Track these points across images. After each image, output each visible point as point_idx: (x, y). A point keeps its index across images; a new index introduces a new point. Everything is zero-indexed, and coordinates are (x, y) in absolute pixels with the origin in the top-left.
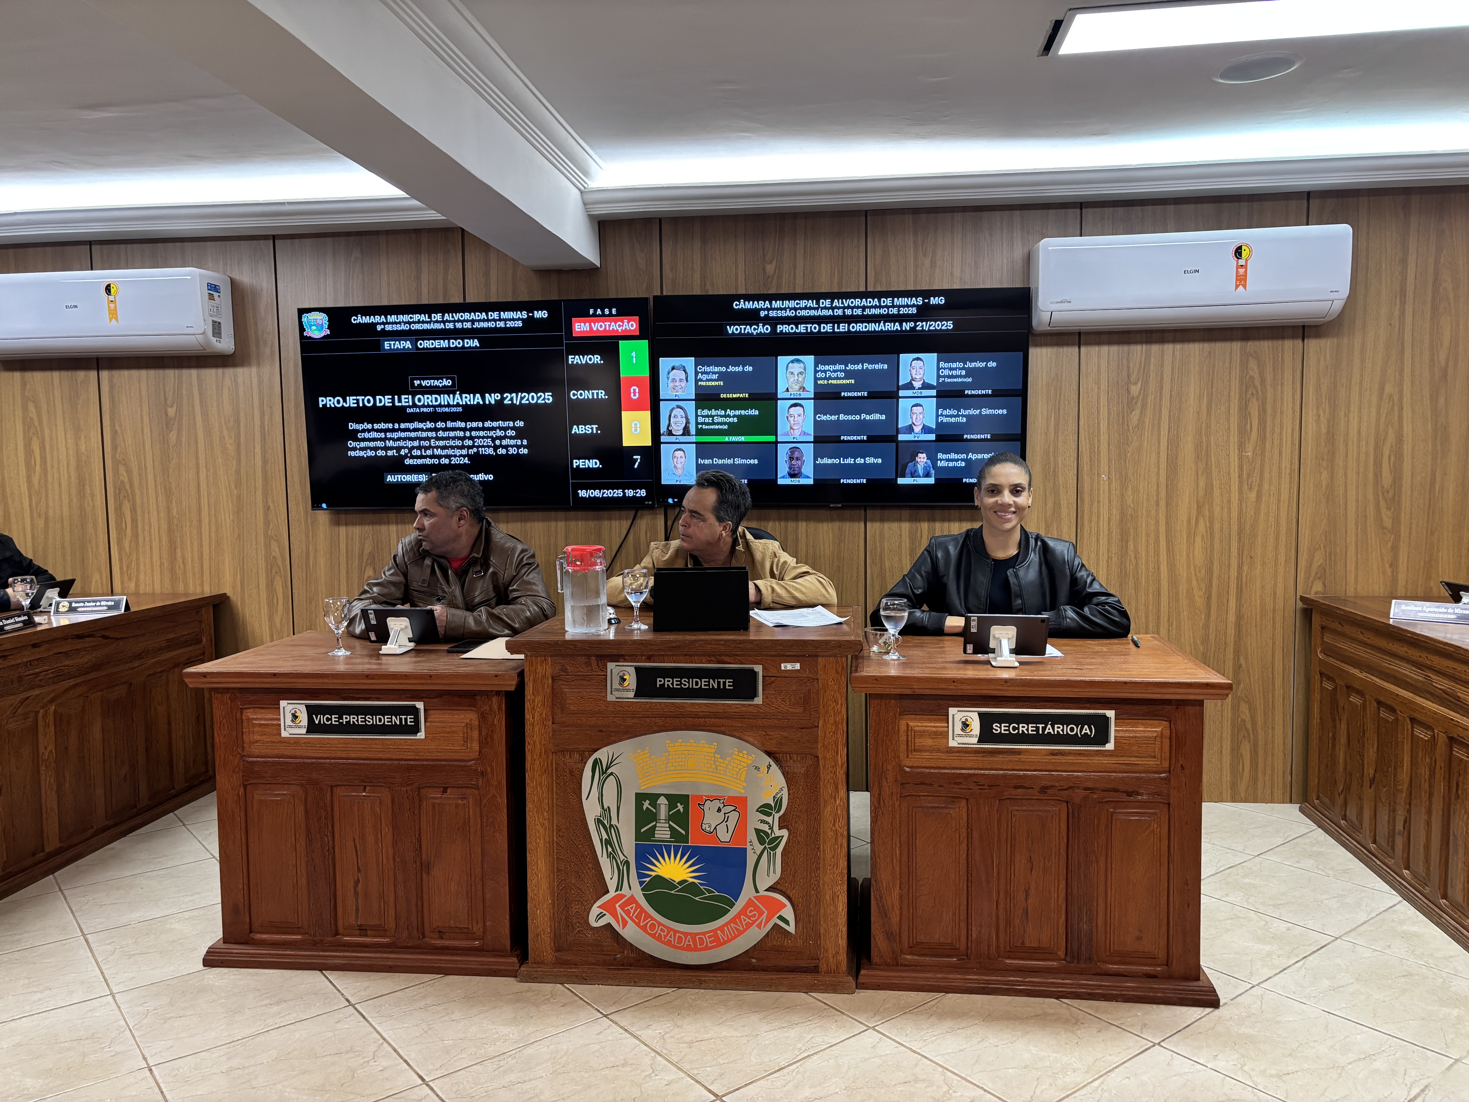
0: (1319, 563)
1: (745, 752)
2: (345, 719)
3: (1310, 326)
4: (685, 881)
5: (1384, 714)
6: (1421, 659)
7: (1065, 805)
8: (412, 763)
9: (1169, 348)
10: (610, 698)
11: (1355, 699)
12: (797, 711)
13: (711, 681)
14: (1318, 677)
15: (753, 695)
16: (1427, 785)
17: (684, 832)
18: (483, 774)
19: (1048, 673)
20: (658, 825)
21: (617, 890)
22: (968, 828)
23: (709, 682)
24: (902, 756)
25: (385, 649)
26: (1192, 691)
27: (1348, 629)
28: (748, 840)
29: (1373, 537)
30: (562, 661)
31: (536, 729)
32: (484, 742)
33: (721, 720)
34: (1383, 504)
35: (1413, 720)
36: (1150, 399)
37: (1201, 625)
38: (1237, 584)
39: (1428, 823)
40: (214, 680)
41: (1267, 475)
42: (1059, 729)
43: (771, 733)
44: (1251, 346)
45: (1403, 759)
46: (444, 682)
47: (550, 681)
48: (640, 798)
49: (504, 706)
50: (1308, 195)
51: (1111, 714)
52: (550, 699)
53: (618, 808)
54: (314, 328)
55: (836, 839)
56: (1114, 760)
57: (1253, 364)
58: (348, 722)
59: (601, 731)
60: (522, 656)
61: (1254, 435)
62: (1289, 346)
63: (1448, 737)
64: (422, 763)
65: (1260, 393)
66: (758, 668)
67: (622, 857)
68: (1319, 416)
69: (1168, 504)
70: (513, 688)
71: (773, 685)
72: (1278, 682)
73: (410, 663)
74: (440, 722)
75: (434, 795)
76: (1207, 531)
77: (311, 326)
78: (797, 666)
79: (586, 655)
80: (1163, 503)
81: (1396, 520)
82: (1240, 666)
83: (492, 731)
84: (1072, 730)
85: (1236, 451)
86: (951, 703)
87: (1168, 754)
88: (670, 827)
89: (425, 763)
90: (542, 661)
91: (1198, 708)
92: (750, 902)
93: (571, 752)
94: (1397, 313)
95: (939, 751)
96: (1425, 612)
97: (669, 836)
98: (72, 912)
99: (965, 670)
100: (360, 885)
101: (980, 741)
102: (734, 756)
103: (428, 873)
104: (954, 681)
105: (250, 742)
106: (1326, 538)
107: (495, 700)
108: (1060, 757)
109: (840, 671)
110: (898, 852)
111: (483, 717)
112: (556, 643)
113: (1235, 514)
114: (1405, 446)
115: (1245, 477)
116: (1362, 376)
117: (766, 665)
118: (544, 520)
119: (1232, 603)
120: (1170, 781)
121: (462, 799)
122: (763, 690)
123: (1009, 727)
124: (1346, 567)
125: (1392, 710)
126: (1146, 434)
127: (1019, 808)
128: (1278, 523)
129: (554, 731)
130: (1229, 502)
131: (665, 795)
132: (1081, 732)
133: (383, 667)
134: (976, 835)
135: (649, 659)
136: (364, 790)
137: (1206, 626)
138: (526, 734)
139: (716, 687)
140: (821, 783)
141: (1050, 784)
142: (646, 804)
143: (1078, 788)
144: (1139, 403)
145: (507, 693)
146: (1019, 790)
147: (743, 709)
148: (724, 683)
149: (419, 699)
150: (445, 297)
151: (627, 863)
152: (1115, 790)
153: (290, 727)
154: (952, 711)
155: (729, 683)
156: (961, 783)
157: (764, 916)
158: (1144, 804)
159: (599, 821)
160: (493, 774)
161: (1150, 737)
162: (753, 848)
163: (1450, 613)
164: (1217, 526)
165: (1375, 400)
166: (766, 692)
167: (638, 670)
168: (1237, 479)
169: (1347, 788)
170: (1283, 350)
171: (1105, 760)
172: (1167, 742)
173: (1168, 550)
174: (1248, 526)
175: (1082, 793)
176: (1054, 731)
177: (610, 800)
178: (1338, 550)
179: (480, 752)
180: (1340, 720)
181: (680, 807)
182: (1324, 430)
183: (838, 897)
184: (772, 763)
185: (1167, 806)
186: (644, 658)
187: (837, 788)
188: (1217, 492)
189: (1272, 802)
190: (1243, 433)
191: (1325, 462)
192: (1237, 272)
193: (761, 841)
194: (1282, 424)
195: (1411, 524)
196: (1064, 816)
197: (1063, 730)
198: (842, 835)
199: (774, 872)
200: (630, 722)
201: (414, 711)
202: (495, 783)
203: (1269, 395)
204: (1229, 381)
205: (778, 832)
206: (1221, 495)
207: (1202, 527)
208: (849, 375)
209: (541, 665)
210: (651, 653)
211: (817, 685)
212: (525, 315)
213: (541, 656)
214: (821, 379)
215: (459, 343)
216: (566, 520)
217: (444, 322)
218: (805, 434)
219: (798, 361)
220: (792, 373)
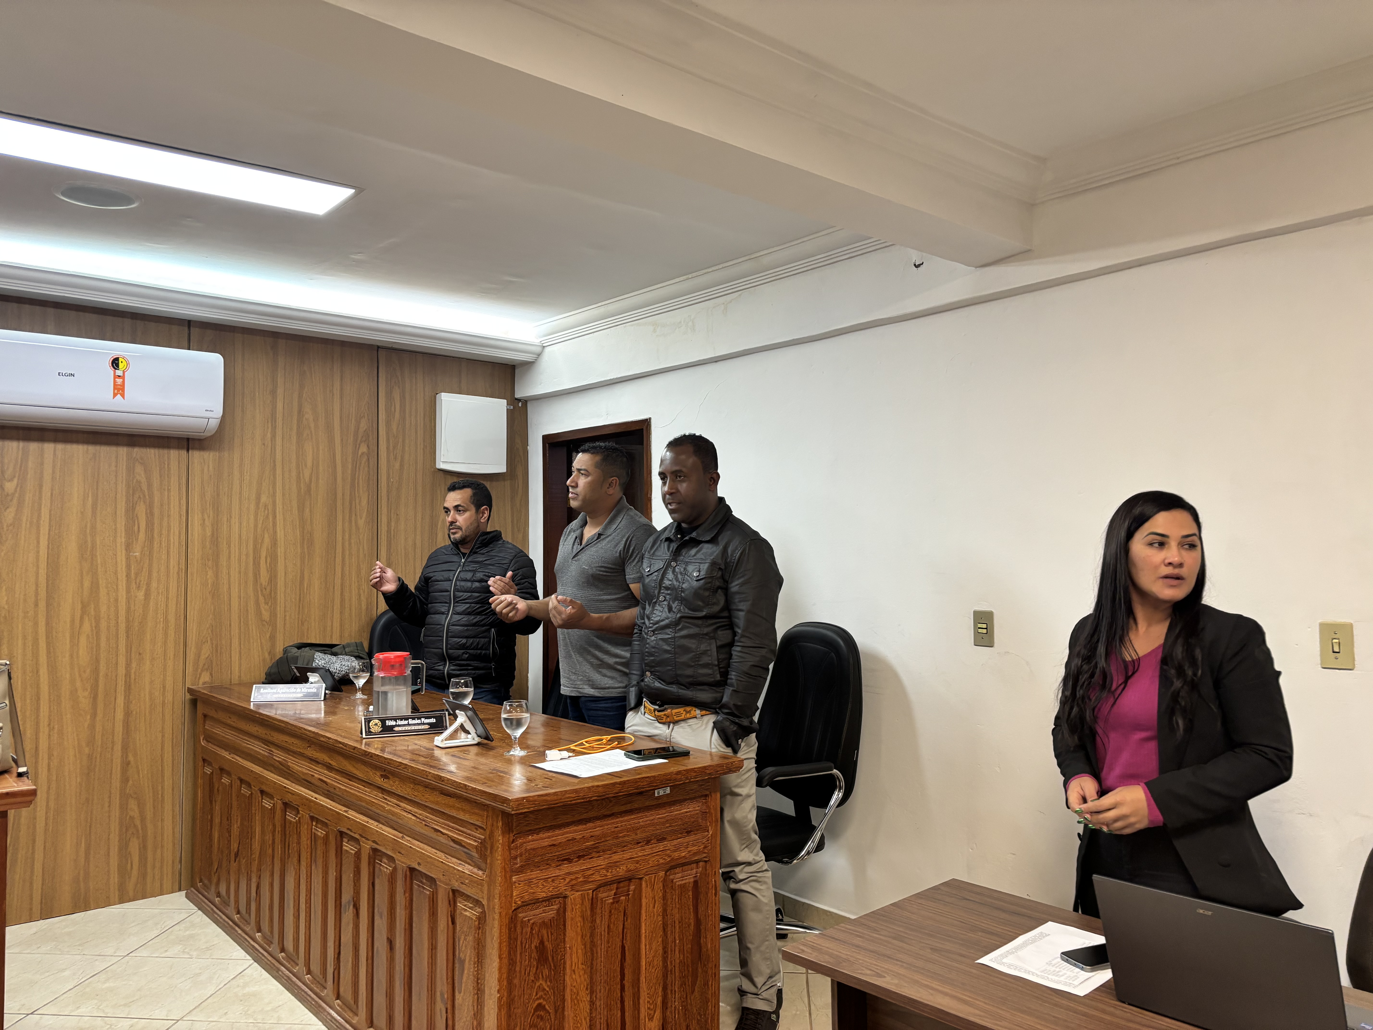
0: (207, 656)
3: (193, 439)
5: (244, 790)
9: (49, 447)
11: (225, 780)
14: (201, 763)
16: (270, 850)
27: (221, 716)
29: (254, 628)
34: (261, 599)
35: (262, 792)
36: (28, 497)
37: (86, 725)
38: (125, 681)
39: (272, 885)
41: (155, 574)
44: (137, 452)
45: (256, 831)
50: (189, 323)
57: (139, 469)
61: (142, 536)
62: (174, 455)
63: (283, 803)
65: (147, 497)
68: (204, 520)
69: (48, 605)
72: (168, 773)
76: (92, 630)
80: (42, 605)
81: (273, 615)
82: (128, 763)
85: (124, 552)
91: (2, 819)
96: (279, 693)
106: (212, 631)
113: (122, 613)
114: (279, 550)
115: (133, 576)
116: (241, 487)
119: (120, 700)
124: (231, 657)
125: (249, 785)
126: (23, 533)
128: (166, 620)
130: (116, 600)
137: (92, 727)
144: (15, 501)
164: (103, 624)
165: (252, 507)
168: (125, 579)
169: (220, 866)
170: (169, 459)
173: (48, 652)
174: (136, 624)
178: (224, 642)
180: (215, 802)
182: (209, 533)
188: (103, 592)
189: (161, 894)
190: (131, 533)
191: (210, 562)
192: (115, 382)
194: (169, 526)
195: (285, 616)
203: (156, 499)
204: (116, 484)
206: (108, 594)
207: (87, 626)
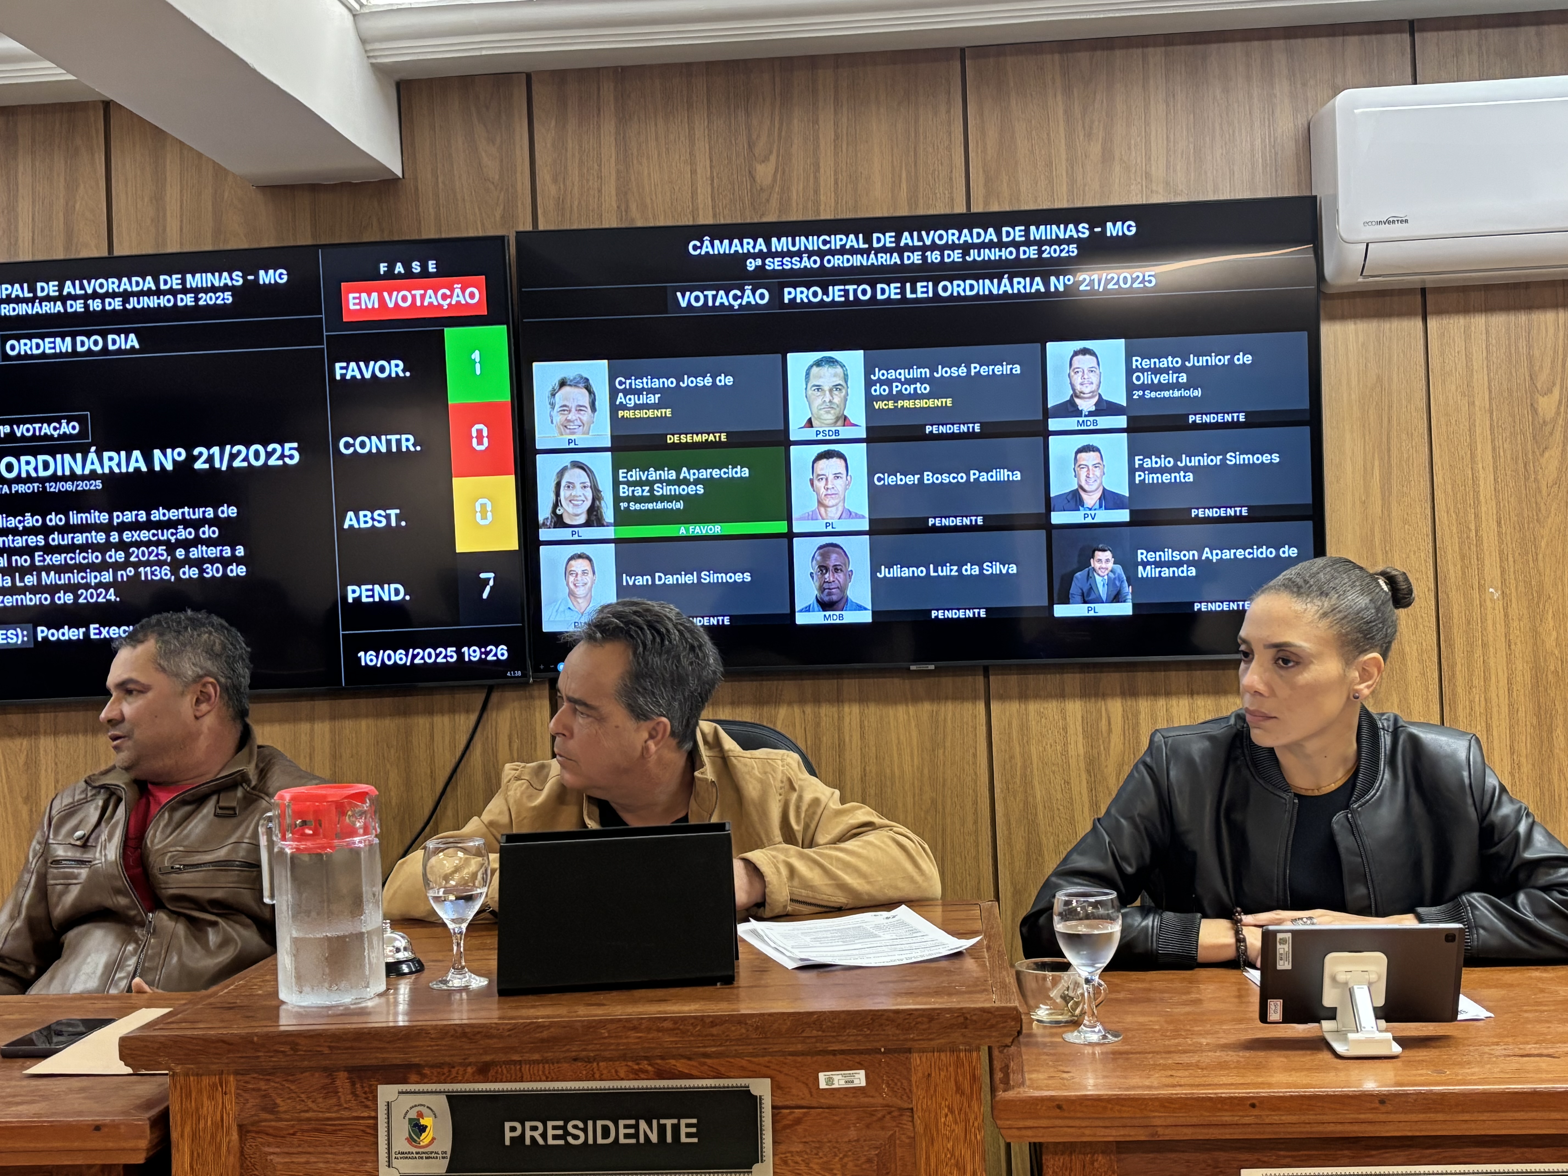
13: (643, 1125)
15: (751, 1158)
23: (636, 1127)
30: (262, 1085)
47: (235, 1136)
66: (762, 1088)
70: (139, 1159)
71: (800, 1129)
78: (859, 1078)
79: (325, 1069)
86: (1246, 1157)
90: (213, 1087)
99: (1272, 1068)
109: (965, 1086)
112: (247, 1041)
117: (781, 1078)
122: (775, 1142)
135: (484, 1072)
139: (654, 1138)
145: (127, 1171)
148: (676, 1129)
150: (65, 247)
155: (687, 1128)
166: (782, 1148)
167: (454, 1100)
186: (470, 1070)
208: (939, 388)
209: (211, 1098)
210: (488, 1058)
211: (909, 1126)
212: (238, 279)
213: (210, 1073)
214: (881, 398)
215: (96, 343)
216: (333, 718)
217: (63, 299)
218: (850, 515)
219: (832, 362)
220: (819, 388)
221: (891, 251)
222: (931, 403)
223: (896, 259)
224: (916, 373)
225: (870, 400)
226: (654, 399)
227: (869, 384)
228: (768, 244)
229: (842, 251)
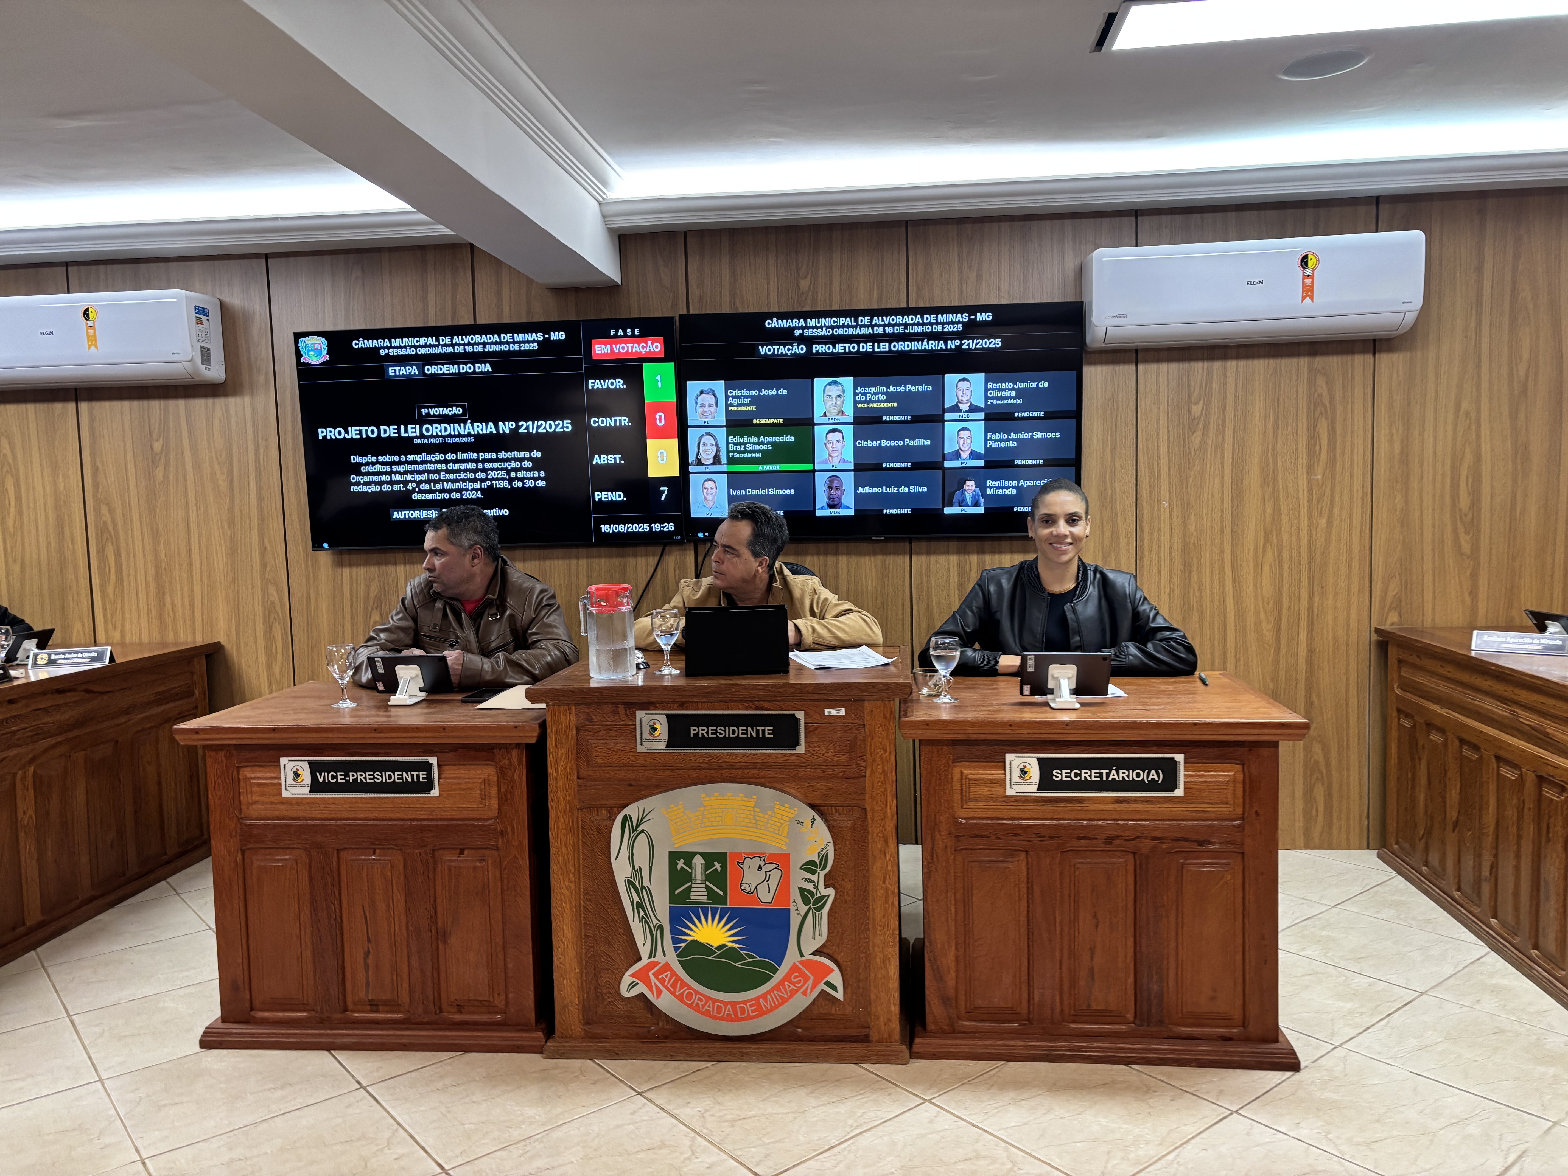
0: (1395, 592)
1: (787, 805)
2: (352, 776)
3: (1381, 340)
4: (724, 946)
5: (1467, 752)
6: (1506, 694)
7: (1131, 856)
8: (425, 823)
9: (1232, 365)
10: (640, 749)
11: (1435, 737)
12: (842, 759)
13: (749, 729)
14: (1395, 714)
15: (795, 743)
16: (1514, 829)
17: (721, 893)
18: (503, 833)
19: (1111, 714)
20: (694, 885)
21: (650, 957)
22: (1028, 882)
23: (747, 730)
24: (956, 806)
25: (395, 700)
26: (1266, 731)
27: (1427, 663)
28: (792, 901)
29: (1451, 564)
30: (587, 710)
31: (560, 784)
32: (503, 800)
33: (761, 771)
34: (1461, 528)
35: (1499, 759)
36: (1213, 419)
37: (1270, 660)
38: (1308, 616)
39: (1517, 868)
40: (207, 736)
41: (1337, 499)
42: (1124, 775)
43: (815, 784)
44: (1320, 361)
45: (1488, 801)
46: (459, 734)
47: (574, 732)
48: (674, 856)
49: (524, 759)
50: (1377, 201)
51: (1179, 757)
52: (575, 752)
53: (650, 868)
54: (312, 353)
55: (887, 897)
56: (1183, 807)
57: (1321, 381)
58: (355, 780)
59: (631, 785)
60: (543, 706)
61: (1324, 456)
62: (1360, 362)
63: (1537, 776)
64: (435, 823)
65: (1329, 412)
66: (800, 715)
67: (655, 922)
68: (1392, 435)
69: (1233, 532)
70: (533, 741)
71: (816, 732)
72: (1353, 720)
73: (422, 714)
74: (454, 778)
75: (450, 857)
76: (1275, 560)
77: (308, 351)
78: (842, 711)
79: (613, 704)
80: (1228, 531)
81: (1475, 547)
82: (1312, 703)
83: (512, 787)
84: (1138, 775)
85: (1305, 475)
86: (1008, 748)
87: (1241, 800)
88: (707, 887)
89: (439, 823)
90: (565, 711)
91: (1272, 749)
92: (794, 968)
93: (598, 808)
94: (1473, 325)
95: (995, 800)
96: (1508, 643)
97: (705, 898)
98: (56, 991)
99: (1022, 712)
100: (370, 957)
101: (1040, 789)
102: (776, 810)
103: (445, 942)
104: (1011, 725)
105: (248, 803)
106: (1401, 565)
107: (514, 753)
108: (1125, 805)
109: (888, 715)
110: (953, 910)
111: (502, 772)
112: (581, 691)
113: (1304, 542)
114: (1484, 467)
116: (1437, 392)
117: (808, 711)
118: (563, 558)
119: (1303, 636)
120: (1244, 829)
121: (481, 861)
122: (805, 738)
123: (1070, 773)
124: (1423, 596)
125: (1476, 748)
126: (1209, 457)
127: (1083, 861)
128: (1350, 551)
129: (579, 786)
130: (1298, 528)
131: (701, 854)
132: (1148, 777)
133: (392, 719)
134: (1037, 890)
135: (682, 706)
136: (374, 854)
137: (1276, 662)
138: (550, 790)
139: (754, 735)
140: (870, 837)
141: (1115, 834)
142: (681, 864)
143: (1146, 838)
144: (1201, 425)
145: (528, 745)
146: (1083, 841)
147: (784, 759)
148: (764, 731)
149: (431, 754)
150: (453, 319)
151: (661, 928)
152: (1186, 840)
153: (292, 786)
154: (1009, 757)
155: (768, 731)
156: (1019, 835)
157: (810, 982)
158: (1216, 854)
159: (630, 883)
160: (513, 833)
161: (1222, 782)
162: (798, 908)
163: (1535, 644)
164: (1286, 555)
165: (1451, 417)
166: (809, 740)
167: (669, 718)
168: (1306, 504)
169: (1429, 833)
170: (1352, 365)
171: (1175, 808)
172: (1240, 786)
173: (1234, 582)
174: (1318, 554)
175: (1150, 843)
176: (1118, 776)
177: (642, 860)
178: (1414, 578)
179: (499, 809)
180: (1420, 759)
181: (718, 866)
182: (1397, 451)
183: (889, 959)
184: (817, 817)
185: (1241, 855)
186: (676, 705)
187: (886, 842)
188: (1285, 518)
189: (1349, 848)
190: (1312, 455)
191: (1399, 484)
192: (1304, 283)
193: (806, 901)
194: (1352, 444)
195: (1491, 549)
196: (1131, 868)
197: (1128, 776)
198: (893, 893)
199: (820, 935)
200: (661, 774)
201: (427, 767)
202: (516, 843)
203: (1339, 414)
204: (1296, 399)
205: (823, 891)
206: (1290, 520)
207: (1269, 556)
208: (890, 397)
209: (565, 715)
210: (684, 700)
211: (863, 732)
212: (540, 337)
213: (564, 705)
214: (861, 402)
215: (470, 368)
216: (588, 557)
217: (453, 345)
218: (844, 461)
219: (836, 383)
220: (830, 396)
221: (868, 326)
222: (886, 405)
223: (870, 331)
224: (878, 389)
225: (855, 402)
226: (747, 401)
227: (855, 394)
228: (806, 322)
229: (843, 326)
